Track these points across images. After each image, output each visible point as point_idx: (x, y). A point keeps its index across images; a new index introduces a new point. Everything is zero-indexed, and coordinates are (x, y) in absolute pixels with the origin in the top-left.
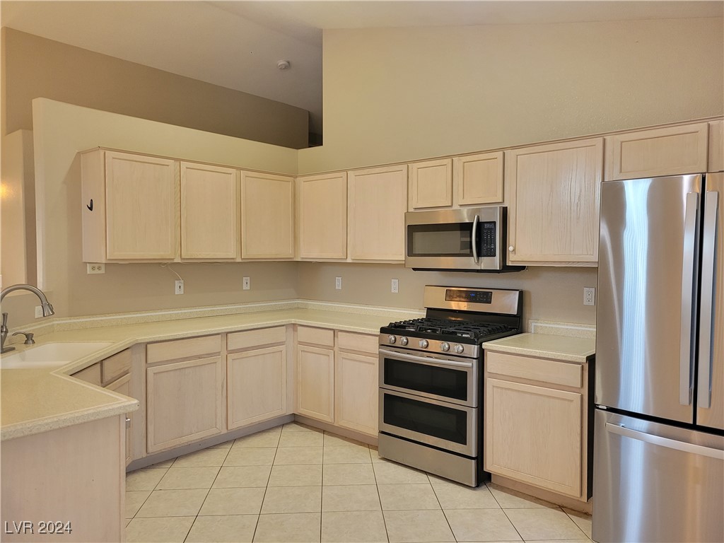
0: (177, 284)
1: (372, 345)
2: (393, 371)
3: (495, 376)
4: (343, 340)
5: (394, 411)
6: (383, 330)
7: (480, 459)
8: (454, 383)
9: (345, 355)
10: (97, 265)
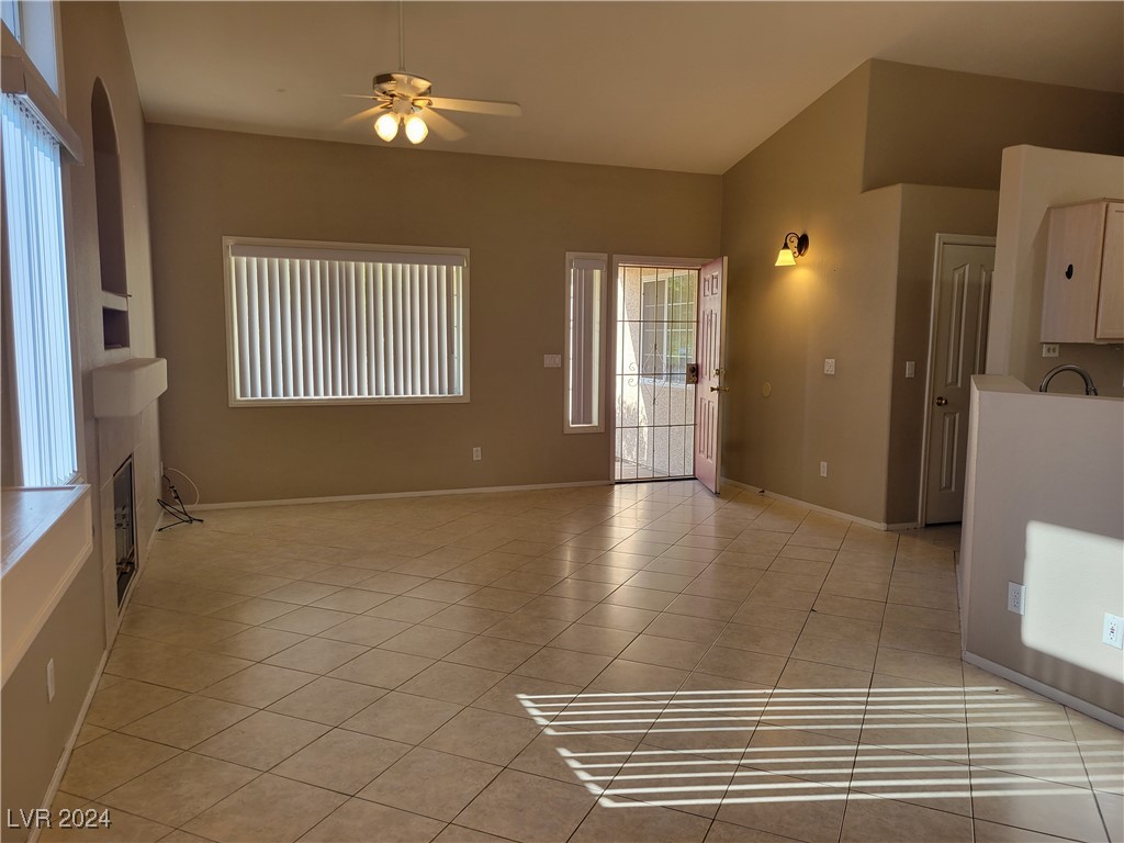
10: (1052, 346)
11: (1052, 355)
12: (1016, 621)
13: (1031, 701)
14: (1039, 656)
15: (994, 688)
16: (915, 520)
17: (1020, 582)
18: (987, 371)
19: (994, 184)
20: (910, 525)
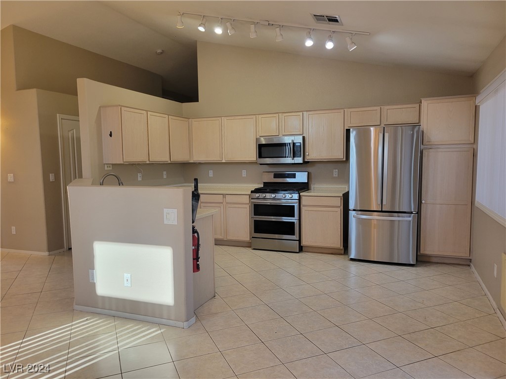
0: (139, 175)
1: (246, 199)
2: (258, 209)
3: (305, 206)
4: (229, 199)
5: (259, 227)
6: (252, 192)
7: (300, 241)
8: (289, 210)
9: (230, 205)
10: (109, 165)
11: (109, 169)
12: (93, 285)
13: (101, 319)
14: (103, 298)
15: (86, 318)
16: (63, 247)
17: (93, 269)
18: (83, 177)
19: (75, 93)
20: (61, 250)
